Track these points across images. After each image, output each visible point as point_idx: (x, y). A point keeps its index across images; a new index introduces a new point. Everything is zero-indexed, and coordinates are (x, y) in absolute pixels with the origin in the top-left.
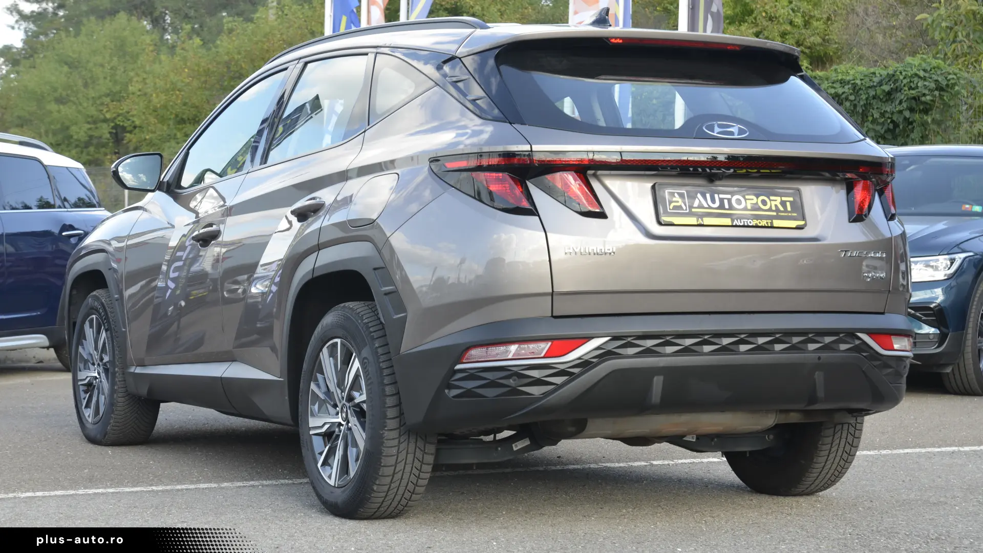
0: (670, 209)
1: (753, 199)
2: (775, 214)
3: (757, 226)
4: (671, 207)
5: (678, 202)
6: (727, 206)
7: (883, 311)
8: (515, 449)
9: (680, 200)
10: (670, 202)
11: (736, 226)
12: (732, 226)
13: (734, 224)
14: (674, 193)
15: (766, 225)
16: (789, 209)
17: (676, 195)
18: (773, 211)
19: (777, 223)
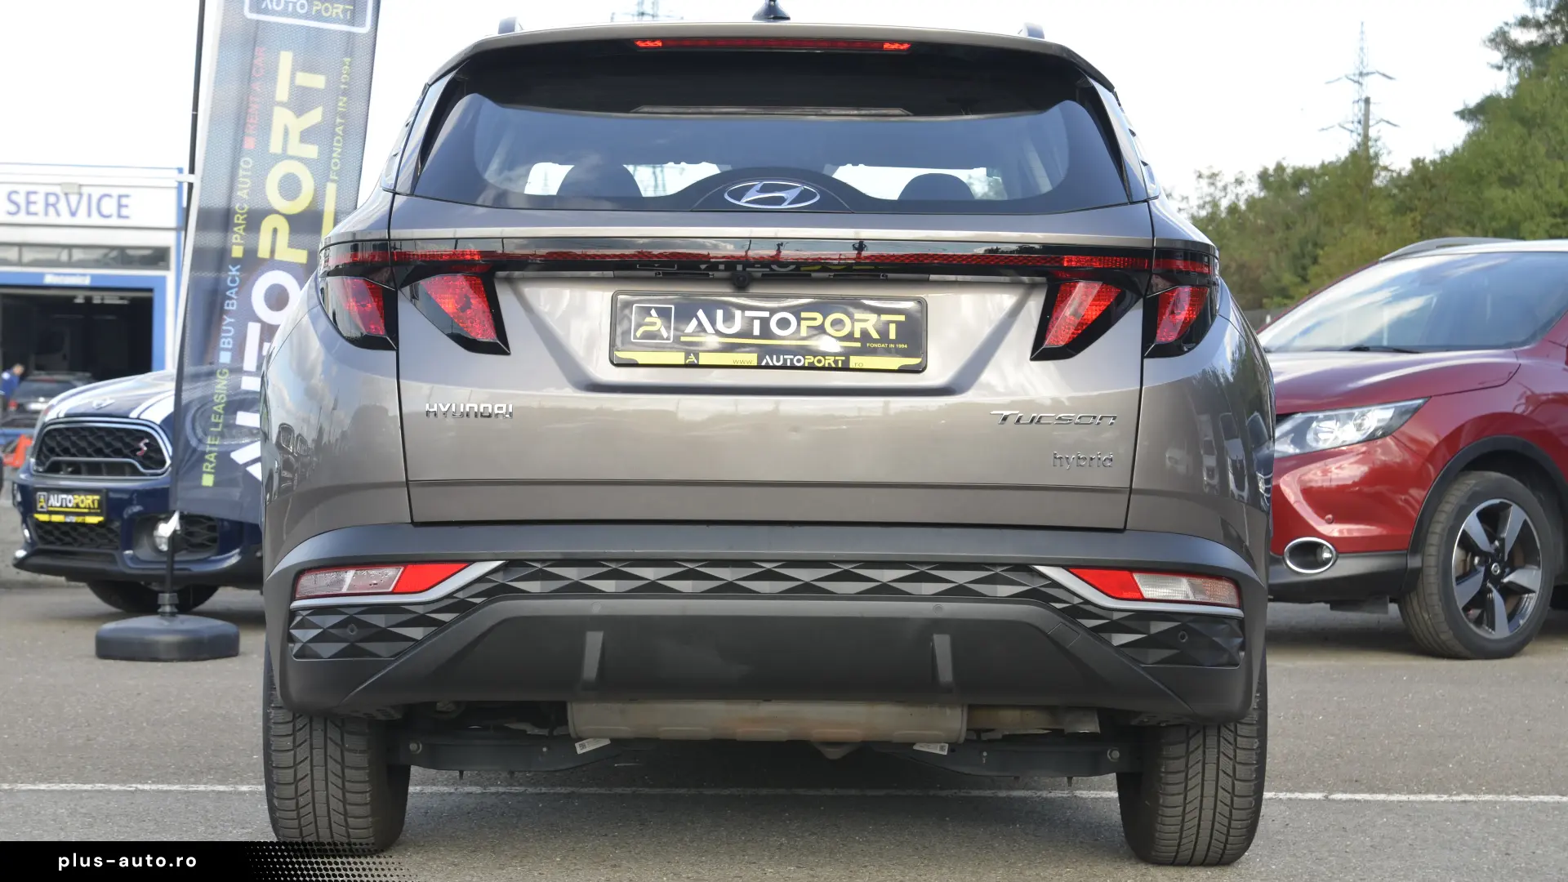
0: (635, 337)
1: (815, 319)
2: (858, 345)
3: (811, 367)
4: (638, 334)
5: (653, 324)
6: (756, 332)
7: (1122, 527)
8: (580, 751)
9: (659, 322)
10: (639, 326)
11: (767, 367)
12: (759, 367)
13: (763, 364)
14: (650, 308)
15: (833, 365)
16: (892, 336)
17: (653, 312)
18: (856, 340)
19: (855, 361)
